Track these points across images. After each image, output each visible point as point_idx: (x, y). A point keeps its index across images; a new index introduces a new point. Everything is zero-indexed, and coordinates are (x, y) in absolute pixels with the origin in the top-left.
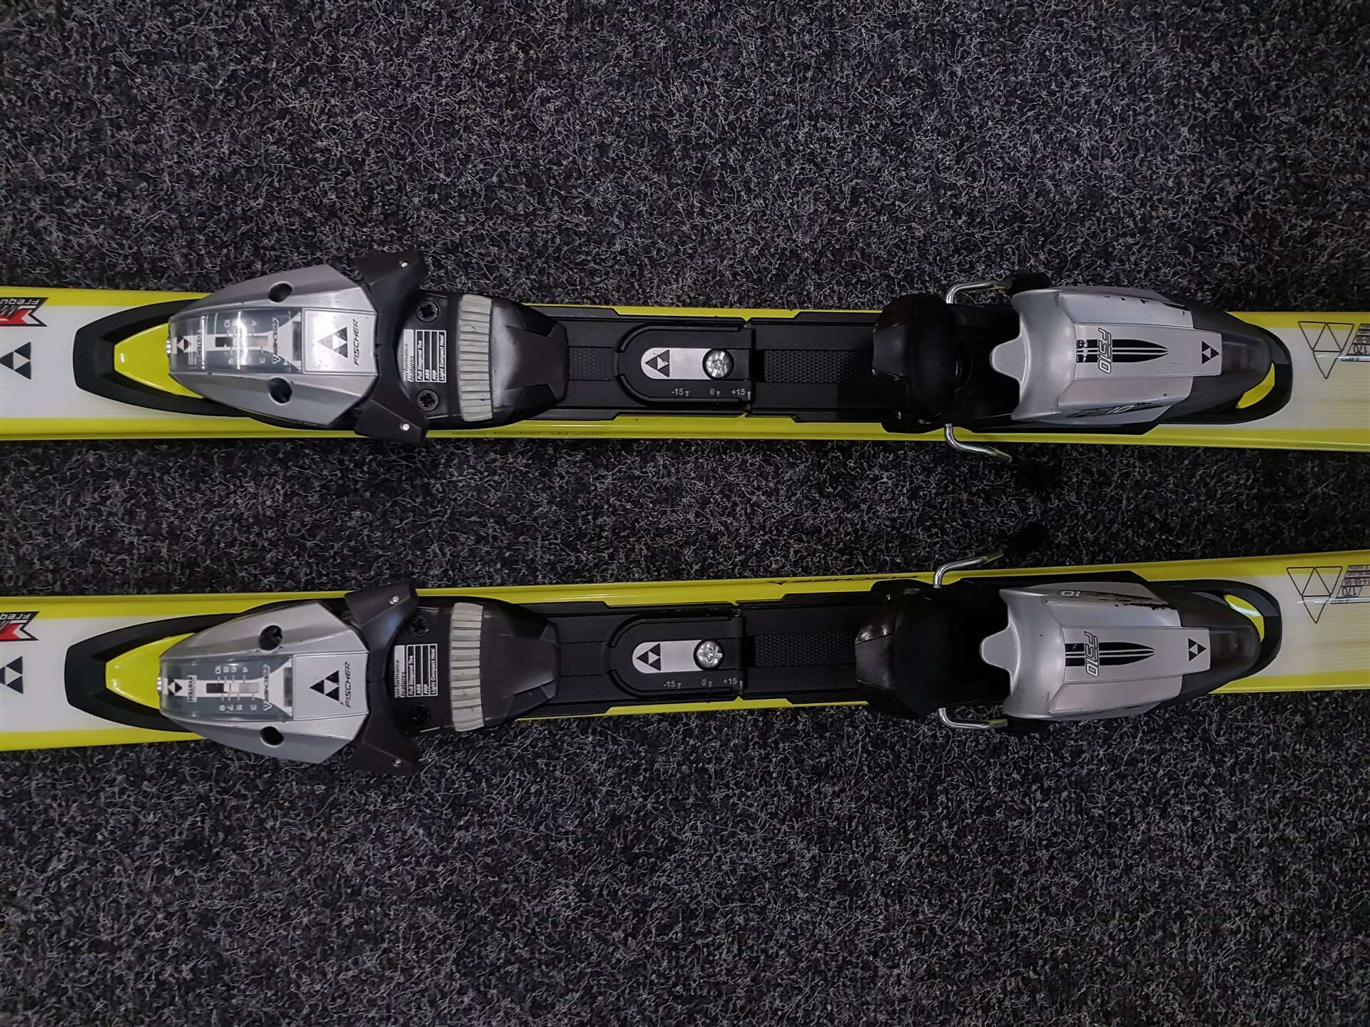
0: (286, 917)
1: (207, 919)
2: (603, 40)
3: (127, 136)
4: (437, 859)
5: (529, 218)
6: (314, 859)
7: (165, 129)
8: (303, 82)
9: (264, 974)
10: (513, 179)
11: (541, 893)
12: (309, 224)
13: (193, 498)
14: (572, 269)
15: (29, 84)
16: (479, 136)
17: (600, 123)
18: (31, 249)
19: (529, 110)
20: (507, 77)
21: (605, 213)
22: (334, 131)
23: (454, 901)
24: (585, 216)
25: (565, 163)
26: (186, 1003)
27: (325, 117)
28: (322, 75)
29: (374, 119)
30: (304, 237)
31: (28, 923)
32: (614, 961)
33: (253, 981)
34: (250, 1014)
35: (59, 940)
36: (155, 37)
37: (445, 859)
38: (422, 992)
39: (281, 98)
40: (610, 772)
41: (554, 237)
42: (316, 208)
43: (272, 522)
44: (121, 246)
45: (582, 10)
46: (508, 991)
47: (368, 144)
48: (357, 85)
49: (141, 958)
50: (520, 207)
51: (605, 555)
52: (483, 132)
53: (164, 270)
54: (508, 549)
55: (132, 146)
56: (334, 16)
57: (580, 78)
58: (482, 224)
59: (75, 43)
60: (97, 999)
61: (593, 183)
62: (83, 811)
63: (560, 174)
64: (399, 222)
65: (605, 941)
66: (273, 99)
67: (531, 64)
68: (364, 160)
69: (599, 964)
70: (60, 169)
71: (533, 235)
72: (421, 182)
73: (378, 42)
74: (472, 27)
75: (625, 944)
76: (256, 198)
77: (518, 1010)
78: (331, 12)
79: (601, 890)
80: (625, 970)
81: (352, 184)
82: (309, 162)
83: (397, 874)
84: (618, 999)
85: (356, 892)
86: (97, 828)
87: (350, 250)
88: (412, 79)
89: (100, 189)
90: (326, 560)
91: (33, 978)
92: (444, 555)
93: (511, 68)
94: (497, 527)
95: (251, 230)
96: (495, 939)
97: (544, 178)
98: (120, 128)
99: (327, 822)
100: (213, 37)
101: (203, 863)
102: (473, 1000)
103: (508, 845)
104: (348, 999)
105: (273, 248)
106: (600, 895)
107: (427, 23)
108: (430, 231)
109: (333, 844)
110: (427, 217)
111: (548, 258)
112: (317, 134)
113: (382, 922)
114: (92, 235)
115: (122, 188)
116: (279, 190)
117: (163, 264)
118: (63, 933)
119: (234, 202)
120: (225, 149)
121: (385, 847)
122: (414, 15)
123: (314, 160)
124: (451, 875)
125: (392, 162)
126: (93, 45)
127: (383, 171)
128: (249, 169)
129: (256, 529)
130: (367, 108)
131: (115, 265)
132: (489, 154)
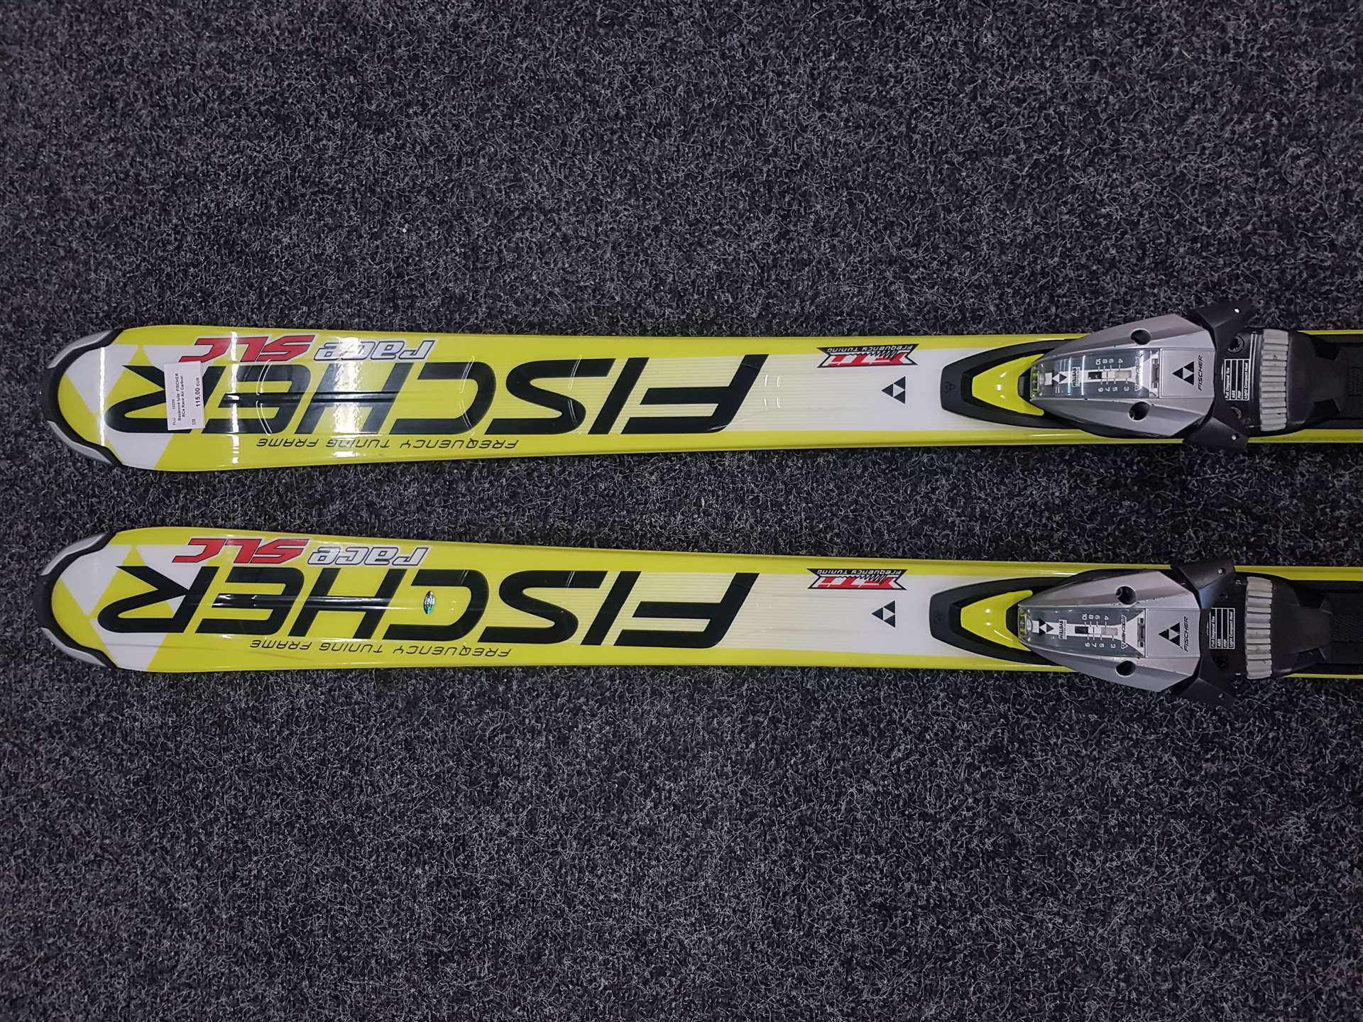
0: (1065, 813)
1: (1005, 807)
2: (1351, 101)
3: (955, 217)
4: (1187, 783)
5: (1279, 258)
6: (1087, 771)
7: (984, 209)
8: (1092, 163)
9: (1046, 854)
10: (1266, 227)
11: (1276, 821)
12: (1093, 274)
13: (999, 489)
14: (1316, 299)
15: (886, 185)
16: (1237, 193)
17: (1345, 173)
18: (886, 307)
19: (1280, 167)
20: (1262, 142)
21: (1348, 249)
22: (1115, 200)
23: (1200, 818)
24: (1330, 252)
25: (1312, 209)
26: (987, 867)
27: (1107, 189)
28: (1106, 156)
29: (1148, 187)
30: (1090, 286)
31: (878, 793)
32: (1340, 886)
33: (1038, 859)
34: (1035, 883)
35: (898, 808)
36: (977, 139)
37: (1194, 784)
38: (1173, 887)
39: (1073, 177)
40: (1341, 728)
41: (1301, 272)
42: (1099, 262)
43: (1058, 509)
44: (950, 300)
45: (1332, 77)
46: (1244, 896)
47: (1142, 207)
48: (1135, 160)
49: (956, 830)
50: (1271, 249)
51: (1341, 543)
52: (1240, 189)
53: (981, 318)
54: (1253, 536)
55: (958, 224)
56: (1117, 107)
57: (1327, 135)
58: (1238, 266)
59: (918, 150)
60: (925, 855)
61: (1338, 224)
62: (915, 716)
63: (1307, 219)
64: (1167, 268)
65: (1332, 868)
66: (1067, 179)
67: (1284, 128)
68: (1139, 221)
69: (1326, 886)
70: (906, 246)
71: (1283, 271)
72: (1186, 234)
73: (1152, 124)
74: (1231, 102)
75: (1351, 873)
76: (1052, 258)
77: (1253, 913)
78: (1114, 105)
79: (1329, 825)
80: (1350, 894)
81: (1129, 240)
82: (1093, 225)
83: (1154, 791)
84: (1343, 918)
85: (1122, 801)
86: (926, 729)
87: (1125, 293)
88: (1180, 152)
89: (935, 259)
90: (1101, 540)
91: (880, 833)
92: (1198, 538)
93: (1266, 134)
94: (1243, 516)
95: (1048, 282)
96: (1234, 853)
97: (1293, 223)
98: (950, 212)
99: (1098, 744)
100: (1020, 134)
101: (1002, 764)
102: (1214, 899)
103: (1248, 779)
104: (1111, 883)
105: (1064, 296)
106: (1329, 829)
107: (1194, 104)
108: (1193, 274)
109: (1103, 762)
110: (1190, 263)
111: (1295, 290)
112: (1102, 203)
113: (1141, 827)
114: (929, 294)
115: (951, 257)
116: (1070, 250)
117: (981, 313)
118: (901, 803)
119: (1035, 262)
120: (1029, 221)
121: (1144, 768)
122: (1182, 99)
123: (1099, 224)
124: (1199, 797)
125: (1161, 220)
126: (931, 150)
127: (1155, 228)
128: (1046, 236)
129: (1047, 514)
130: (1142, 178)
131: (945, 316)
132: (1245, 207)
